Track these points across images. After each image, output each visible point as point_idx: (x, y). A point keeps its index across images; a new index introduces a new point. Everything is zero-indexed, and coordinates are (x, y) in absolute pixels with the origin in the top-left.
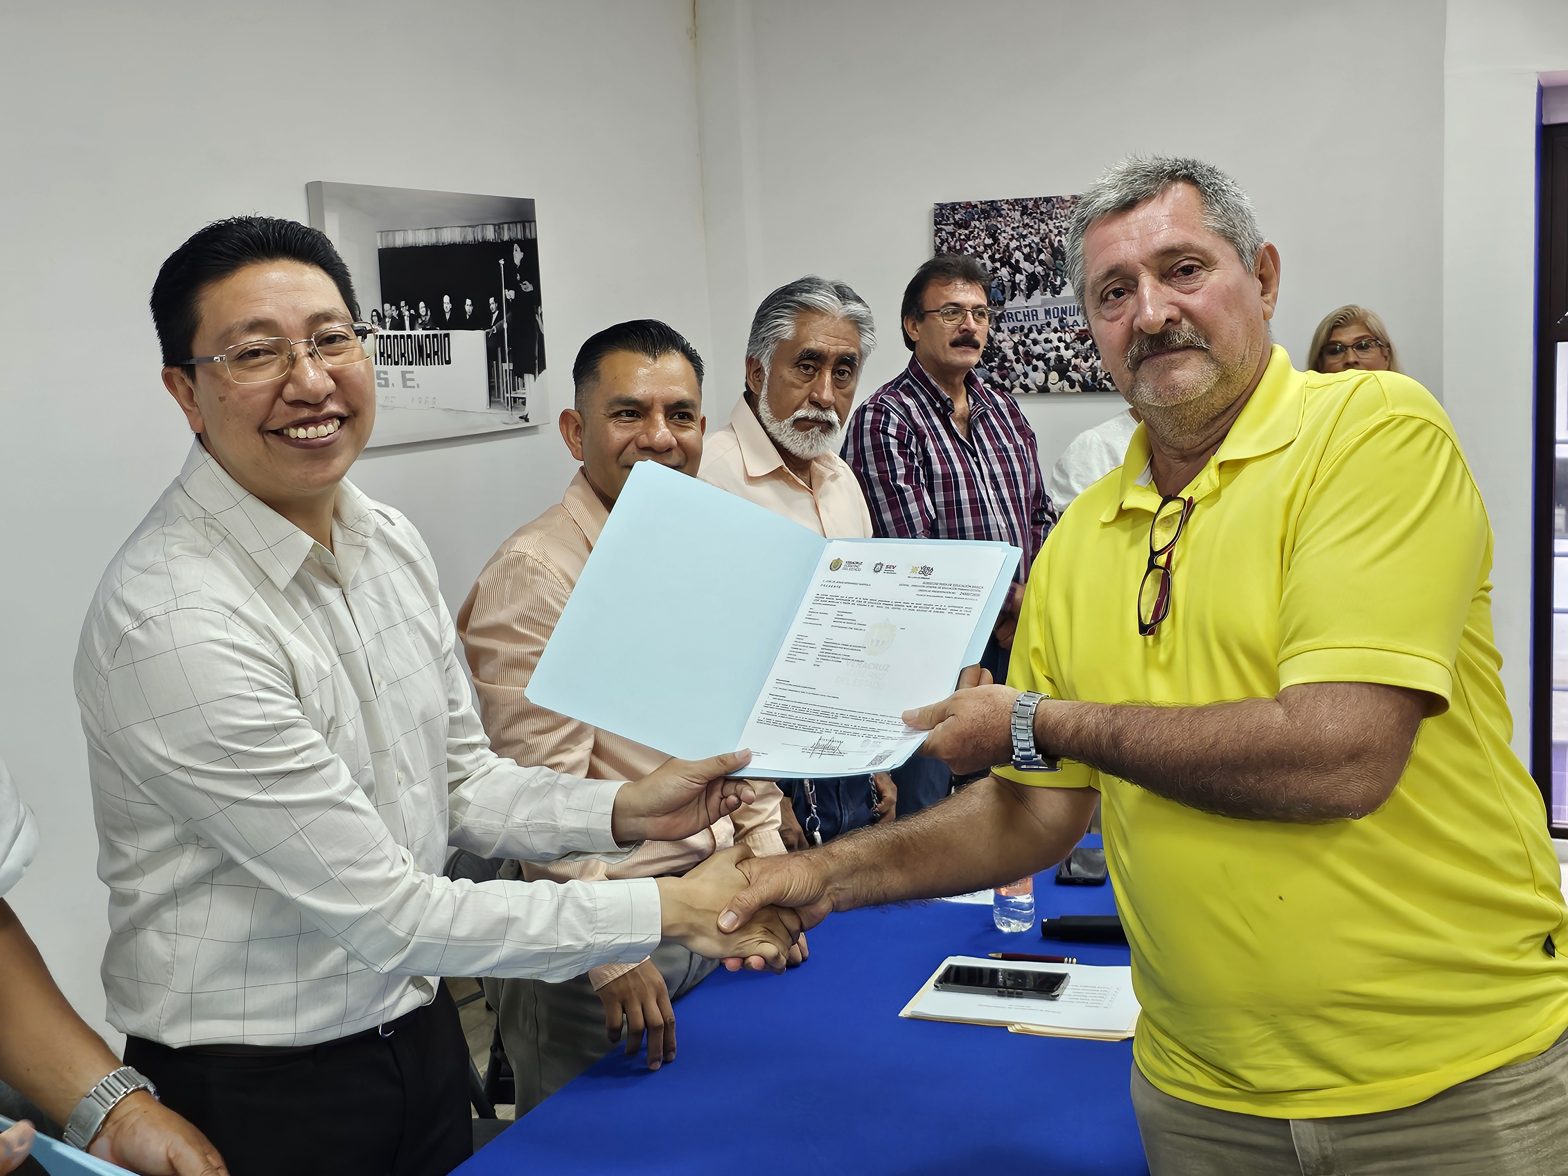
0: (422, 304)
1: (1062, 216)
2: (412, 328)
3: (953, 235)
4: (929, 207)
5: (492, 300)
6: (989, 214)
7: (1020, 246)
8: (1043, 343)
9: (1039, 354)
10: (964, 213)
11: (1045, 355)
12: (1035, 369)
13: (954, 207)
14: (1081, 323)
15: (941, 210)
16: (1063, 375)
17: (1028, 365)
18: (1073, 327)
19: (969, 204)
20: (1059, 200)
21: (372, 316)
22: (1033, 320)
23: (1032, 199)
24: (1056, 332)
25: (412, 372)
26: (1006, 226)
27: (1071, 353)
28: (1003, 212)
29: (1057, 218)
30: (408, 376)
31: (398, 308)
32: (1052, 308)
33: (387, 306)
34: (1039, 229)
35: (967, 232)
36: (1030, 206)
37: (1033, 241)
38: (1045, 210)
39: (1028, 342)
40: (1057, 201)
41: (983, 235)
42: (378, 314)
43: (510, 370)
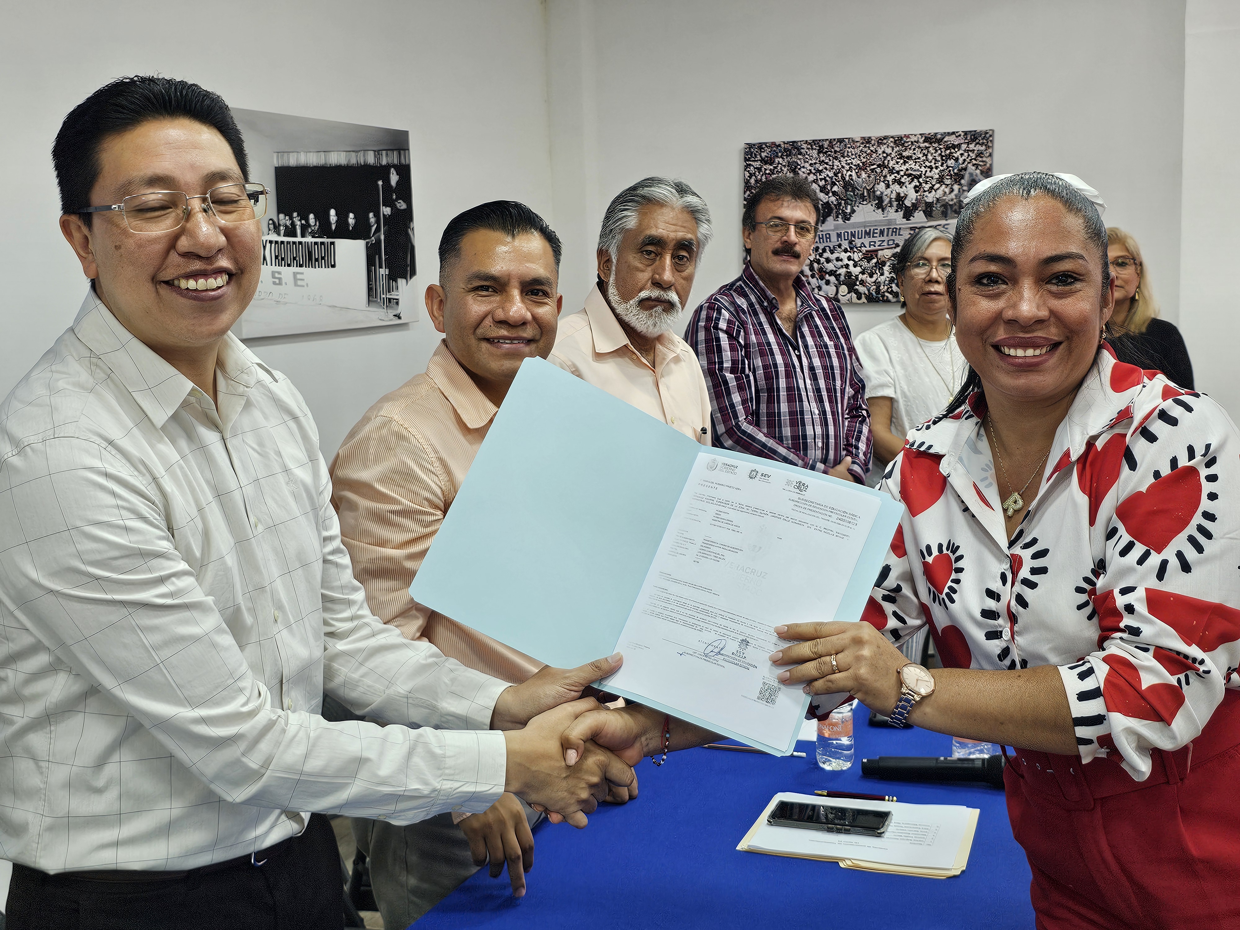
0: (311, 216)
1: (852, 155)
2: (303, 236)
3: (759, 170)
4: (739, 146)
5: (371, 215)
6: (790, 152)
7: (817, 180)
8: (835, 261)
9: (831, 271)
10: (770, 152)
11: (837, 270)
12: (828, 283)
13: (760, 147)
14: (867, 245)
15: (750, 148)
16: (851, 288)
17: (822, 280)
18: (860, 247)
19: (774, 144)
20: (851, 141)
21: (269, 224)
22: (827, 242)
23: (828, 140)
24: (846, 252)
25: (302, 273)
26: (805, 162)
27: (858, 269)
28: (802, 151)
29: (848, 156)
30: (299, 276)
31: (291, 218)
32: (843, 232)
33: (282, 216)
34: (833, 166)
35: (772, 167)
36: (826, 146)
37: (828, 175)
38: (838, 149)
39: (822, 260)
40: (849, 140)
41: (785, 170)
42: (274, 223)
43: (386, 275)
